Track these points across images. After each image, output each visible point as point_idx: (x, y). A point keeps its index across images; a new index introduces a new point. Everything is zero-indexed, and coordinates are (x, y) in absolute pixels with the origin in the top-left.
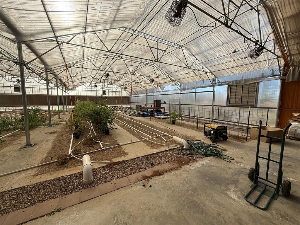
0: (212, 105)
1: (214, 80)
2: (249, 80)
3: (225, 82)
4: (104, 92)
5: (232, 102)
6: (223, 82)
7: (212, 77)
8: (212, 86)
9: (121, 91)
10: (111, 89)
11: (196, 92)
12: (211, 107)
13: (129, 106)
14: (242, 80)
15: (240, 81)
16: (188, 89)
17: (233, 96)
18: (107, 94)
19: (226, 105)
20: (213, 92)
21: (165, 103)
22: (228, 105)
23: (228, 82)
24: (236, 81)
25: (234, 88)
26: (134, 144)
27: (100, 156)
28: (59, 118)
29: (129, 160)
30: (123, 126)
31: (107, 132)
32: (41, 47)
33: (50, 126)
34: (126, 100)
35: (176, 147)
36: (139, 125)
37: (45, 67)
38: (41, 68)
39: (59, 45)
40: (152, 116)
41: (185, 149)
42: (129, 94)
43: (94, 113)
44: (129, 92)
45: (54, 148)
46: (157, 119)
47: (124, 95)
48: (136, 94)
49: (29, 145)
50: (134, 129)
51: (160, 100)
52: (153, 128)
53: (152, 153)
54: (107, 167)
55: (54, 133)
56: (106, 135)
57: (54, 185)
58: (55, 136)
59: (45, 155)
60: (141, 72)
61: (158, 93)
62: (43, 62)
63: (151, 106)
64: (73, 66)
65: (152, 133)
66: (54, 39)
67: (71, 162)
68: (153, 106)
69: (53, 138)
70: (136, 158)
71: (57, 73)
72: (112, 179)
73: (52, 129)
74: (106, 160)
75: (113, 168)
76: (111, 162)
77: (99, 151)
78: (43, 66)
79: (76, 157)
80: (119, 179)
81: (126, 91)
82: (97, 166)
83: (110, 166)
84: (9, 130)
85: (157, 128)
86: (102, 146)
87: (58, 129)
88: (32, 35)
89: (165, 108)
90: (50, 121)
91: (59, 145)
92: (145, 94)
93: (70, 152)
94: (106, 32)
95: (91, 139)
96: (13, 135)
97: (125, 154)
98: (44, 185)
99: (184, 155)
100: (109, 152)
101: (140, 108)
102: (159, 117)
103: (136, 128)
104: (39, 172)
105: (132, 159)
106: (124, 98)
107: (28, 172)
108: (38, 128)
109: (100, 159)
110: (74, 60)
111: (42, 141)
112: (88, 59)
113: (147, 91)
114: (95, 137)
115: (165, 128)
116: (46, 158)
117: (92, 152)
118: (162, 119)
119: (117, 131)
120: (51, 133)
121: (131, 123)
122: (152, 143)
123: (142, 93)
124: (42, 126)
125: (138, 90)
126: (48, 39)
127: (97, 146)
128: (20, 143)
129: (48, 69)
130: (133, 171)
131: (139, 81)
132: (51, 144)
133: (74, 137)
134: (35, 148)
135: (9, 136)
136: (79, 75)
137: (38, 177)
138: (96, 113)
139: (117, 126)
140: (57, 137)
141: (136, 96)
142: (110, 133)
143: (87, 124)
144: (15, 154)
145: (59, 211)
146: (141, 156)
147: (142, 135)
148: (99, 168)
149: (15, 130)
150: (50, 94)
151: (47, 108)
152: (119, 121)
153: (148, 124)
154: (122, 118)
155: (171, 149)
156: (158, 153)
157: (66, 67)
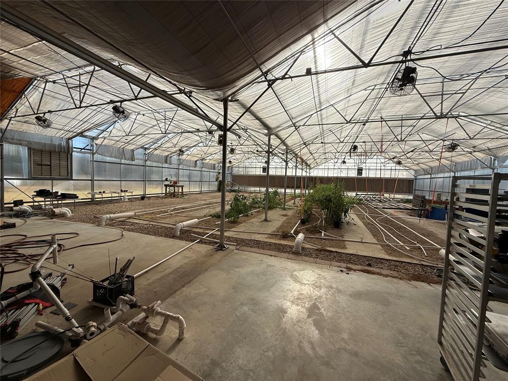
4: (360, 171)
9: (393, 168)
13: (411, 197)
18: (364, 175)
27: (316, 242)
28: (294, 203)
29: (344, 253)
31: (336, 223)
32: (283, 134)
33: (284, 209)
35: (436, 266)
36: (400, 228)
37: (286, 149)
38: (283, 150)
39: (296, 129)
42: (413, 173)
44: (412, 169)
45: (282, 226)
47: (403, 174)
48: (429, 174)
49: (266, 220)
54: (317, 250)
55: (285, 215)
56: (335, 227)
57: (275, 246)
58: (285, 218)
59: (275, 229)
61: (488, 171)
62: (285, 145)
64: (312, 143)
67: (290, 238)
70: (353, 254)
71: (297, 152)
72: (316, 258)
73: (284, 212)
74: (320, 245)
75: (322, 252)
76: (324, 248)
77: (318, 238)
78: (285, 147)
79: (296, 236)
80: (322, 260)
81: (406, 168)
82: (307, 246)
83: (321, 250)
84: (255, 208)
86: (323, 235)
87: (290, 213)
88: (278, 127)
90: (285, 205)
91: (286, 225)
93: (292, 232)
94: (345, 101)
95: (316, 227)
96: (258, 212)
97: (345, 248)
98: (270, 244)
99: (439, 276)
100: (327, 242)
104: (269, 237)
105: (348, 254)
107: (263, 235)
108: (274, 210)
109: (314, 244)
110: (313, 136)
111: (274, 220)
112: (329, 130)
114: (320, 227)
116: (275, 231)
119: (355, 227)
120: (283, 215)
121: (386, 223)
122: (394, 251)
123: (442, 171)
124: (278, 209)
125: (432, 164)
126: (288, 127)
127: (318, 234)
128: (261, 218)
129: (288, 150)
131: (427, 149)
132: (280, 223)
133: (300, 222)
134: (270, 223)
135: (256, 212)
136: (321, 151)
137: (268, 239)
139: (359, 222)
140: (287, 219)
141: (429, 176)
144: (258, 224)
145: (275, 256)
146: (361, 255)
147: (389, 239)
148: (310, 248)
149: (259, 208)
150: (288, 174)
151: (283, 190)
154: (377, 214)
155: (423, 265)
156: (392, 260)
157: (305, 144)
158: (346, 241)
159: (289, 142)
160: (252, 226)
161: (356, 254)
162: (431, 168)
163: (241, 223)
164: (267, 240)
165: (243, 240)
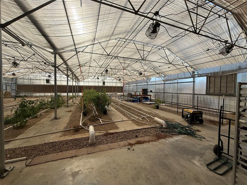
0: (192, 93)
1: (193, 72)
2: (226, 72)
3: (204, 74)
4: (104, 83)
5: (212, 91)
6: (202, 74)
7: (191, 70)
8: (192, 77)
9: (116, 82)
10: (109, 80)
11: (178, 83)
12: (192, 96)
13: (122, 94)
14: (220, 72)
15: (217, 72)
16: (171, 80)
17: (212, 85)
18: (106, 85)
19: (205, 94)
20: (193, 83)
21: (151, 91)
22: (208, 93)
23: (206, 74)
24: (214, 73)
25: (212, 79)
26: (124, 121)
27: (100, 128)
28: (73, 102)
29: (120, 132)
30: (117, 109)
31: (105, 112)
32: (66, 56)
33: (68, 107)
34: (120, 89)
36: (129, 109)
37: (67, 67)
38: (64, 68)
39: (77, 53)
40: (140, 102)
41: (164, 128)
42: (123, 84)
43: (97, 98)
45: (71, 121)
46: (144, 104)
47: (119, 85)
49: (56, 118)
50: (125, 111)
51: (147, 89)
52: (140, 111)
53: (137, 129)
54: (104, 135)
55: (70, 111)
56: (104, 114)
57: (72, 143)
58: (70, 113)
59: (66, 125)
60: (132, 67)
61: (146, 84)
62: (66, 64)
63: (140, 94)
64: (84, 66)
65: (139, 114)
66: (75, 50)
67: (81, 130)
68: (141, 94)
69: (70, 115)
70: (124, 131)
71: (73, 71)
72: (108, 143)
73: (69, 109)
74: (104, 131)
75: (108, 136)
76: (107, 132)
77: (99, 125)
78: (66, 66)
79: (85, 127)
80: (112, 144)
81: (120, 82)
82: (97, 134)
83: (106, 135)
84: (43, 109)
85: (143, 111)
86: (101, 122)
87: (72, 109)
89: (151, 95)
90: (68, 103)
91: (73, 119)
92: (135, 85)
93: (81, 124)
94: (107, 42)
95: (94, 117)
96: (46, 112)
97: (117, 128)
98: (67, 142)
99: (162, 132)
100: (106, 126)
101: (130, 95)
102: (146, 103)
103: (127, 110)
104: (63, 134)
105: (122, 132)
106: (118, 87)
107: (57, 134)
108: (60, 108)
109: (100, 130)
110: (85, 61)
111: (63, 116)
112: (94, 60)
113: (137, 82)
114: (96, 116)
115: (150, 111)
116: (67, 127)
117: (95, 125)
118: (148, 104)
119: (113, 112)
120: (68, 111)
121: (123, 107)
122: (138, 122)
123: (133, 84)
124: (63, 107)
125: (129, 81)
126: (71, 51)
127: (98, 122)
128: (50, 117)
129: (68, 68)
130: (122, 140)
131: (130, 74)
132: (68, 118)
133: (83, 114)
134: (60, 120)
135: (44, 112)
136: (87, 71)
137: (63, 137)
138: (98, 98)
139: (112, 109)
140: (72, 114)
141: (128, 85)
142: (107, 113)
143: (92, 107)
144: (48, 123)
145: (76, 156)
146: (128, 130)
147: (131, 115)
148: (99, 135)
149: (47, 108)
150: (69, 84)
152: (114, 105)
153: (136, 108)
154: (116, 103)
155: (153, 127)
156: (142, 129)
157: (80, 66)
158: (115, 122)
159: (69, 63)
160: (44, 127)
161: (125, 130)
162: (129, 82)
163: (29, 126)
164: (62, 139)
165: (35, 148)
